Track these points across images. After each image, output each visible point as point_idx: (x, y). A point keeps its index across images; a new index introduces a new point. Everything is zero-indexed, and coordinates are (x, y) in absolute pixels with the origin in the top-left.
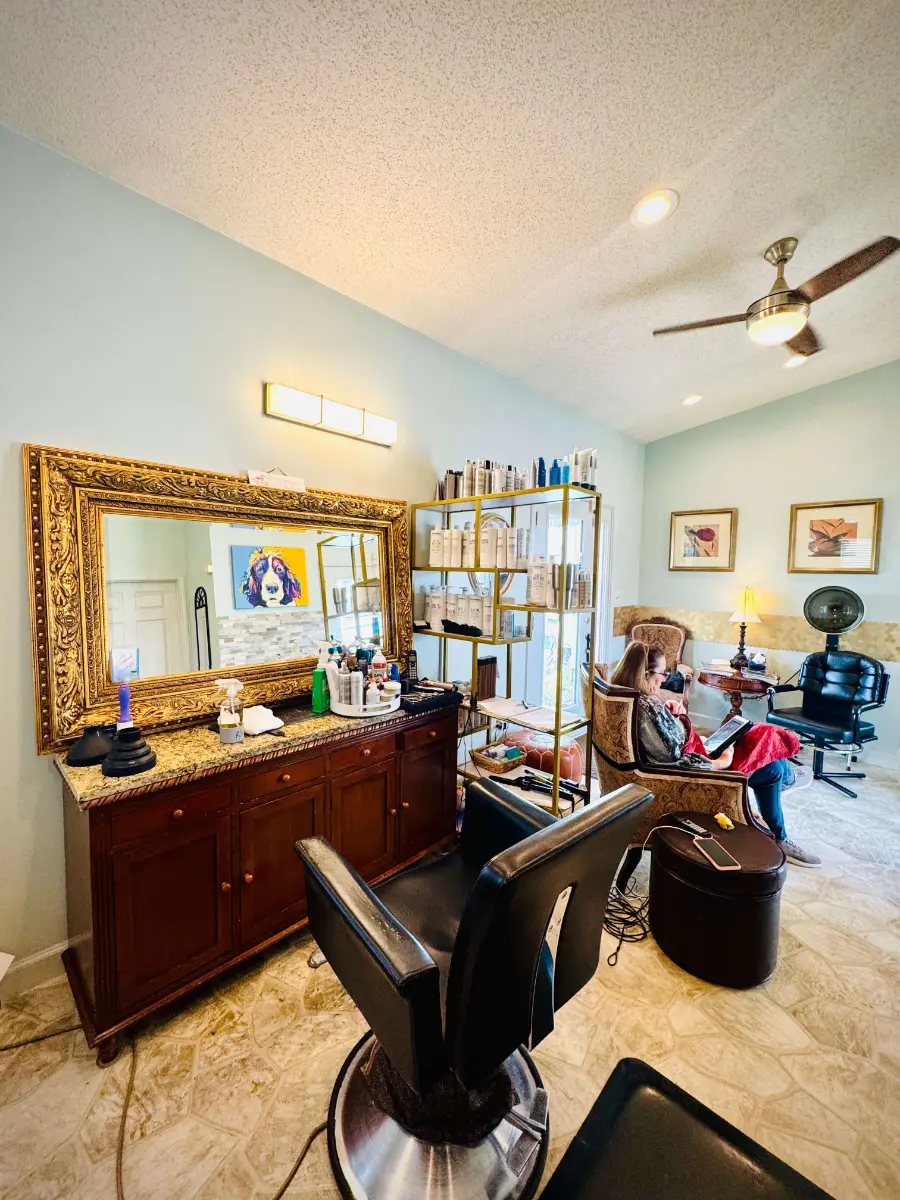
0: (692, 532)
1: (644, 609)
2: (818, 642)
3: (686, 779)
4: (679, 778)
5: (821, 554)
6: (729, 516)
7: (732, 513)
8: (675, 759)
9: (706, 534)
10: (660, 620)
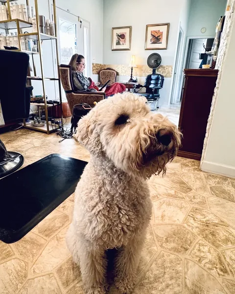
0: (118, 35)
1: (105, 65)
2: (150, 71)
3: (88, 95)
4: (86, 95)
5: (154, 43)
6: (129, 29)
7: (130, 27)
8: (85, 89)
9: (122, 36)
10: (109, 69)
